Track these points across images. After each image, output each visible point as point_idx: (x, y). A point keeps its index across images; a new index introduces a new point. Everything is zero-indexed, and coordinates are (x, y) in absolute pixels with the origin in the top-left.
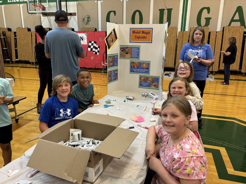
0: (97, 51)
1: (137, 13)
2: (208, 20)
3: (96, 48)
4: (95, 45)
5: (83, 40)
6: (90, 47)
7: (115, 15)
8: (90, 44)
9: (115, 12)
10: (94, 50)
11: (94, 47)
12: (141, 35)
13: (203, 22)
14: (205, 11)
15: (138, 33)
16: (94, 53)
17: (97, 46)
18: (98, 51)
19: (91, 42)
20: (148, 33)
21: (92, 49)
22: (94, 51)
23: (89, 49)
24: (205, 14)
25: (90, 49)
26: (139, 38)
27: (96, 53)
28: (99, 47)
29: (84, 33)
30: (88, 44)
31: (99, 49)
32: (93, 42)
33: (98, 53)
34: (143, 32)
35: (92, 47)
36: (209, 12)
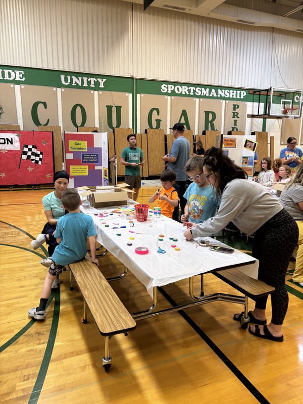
0: (37, 159)
1: (78, 109)
2: (158, 121)
3: (37, 155)
4: (34, 150)
5: (12, 143)
6: (25, 153)
7: (46, 107)
8: (26, 149)
9: (45, 104)
10: (33, 157)
11: (33, 154)
12: (229, 142)
13: (154, 124)
14: (155, 112)
15: (228, 141)
16: (34, 162)
17: (38, 153)
18: (41, 159)
19: (27, 146)
20: (234, 141)
21: (29, 157)
22: (33, 160)
23: (24, 157)
24: (155, 116)
25: (26, 156)
26: (228, 144)
27: (37, 162)
28: (41, 153)
29: (14, 133)
30: (22, 148)
31: (41, 156)
32: (30, 147)
33: (40, 163)
34: (231, 141)
35: (29, 153)
36: (158, 114)
